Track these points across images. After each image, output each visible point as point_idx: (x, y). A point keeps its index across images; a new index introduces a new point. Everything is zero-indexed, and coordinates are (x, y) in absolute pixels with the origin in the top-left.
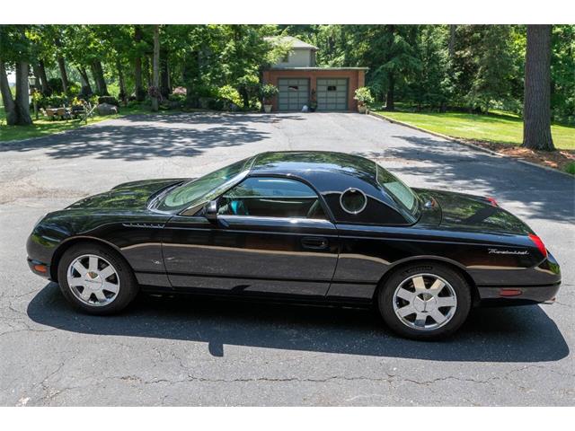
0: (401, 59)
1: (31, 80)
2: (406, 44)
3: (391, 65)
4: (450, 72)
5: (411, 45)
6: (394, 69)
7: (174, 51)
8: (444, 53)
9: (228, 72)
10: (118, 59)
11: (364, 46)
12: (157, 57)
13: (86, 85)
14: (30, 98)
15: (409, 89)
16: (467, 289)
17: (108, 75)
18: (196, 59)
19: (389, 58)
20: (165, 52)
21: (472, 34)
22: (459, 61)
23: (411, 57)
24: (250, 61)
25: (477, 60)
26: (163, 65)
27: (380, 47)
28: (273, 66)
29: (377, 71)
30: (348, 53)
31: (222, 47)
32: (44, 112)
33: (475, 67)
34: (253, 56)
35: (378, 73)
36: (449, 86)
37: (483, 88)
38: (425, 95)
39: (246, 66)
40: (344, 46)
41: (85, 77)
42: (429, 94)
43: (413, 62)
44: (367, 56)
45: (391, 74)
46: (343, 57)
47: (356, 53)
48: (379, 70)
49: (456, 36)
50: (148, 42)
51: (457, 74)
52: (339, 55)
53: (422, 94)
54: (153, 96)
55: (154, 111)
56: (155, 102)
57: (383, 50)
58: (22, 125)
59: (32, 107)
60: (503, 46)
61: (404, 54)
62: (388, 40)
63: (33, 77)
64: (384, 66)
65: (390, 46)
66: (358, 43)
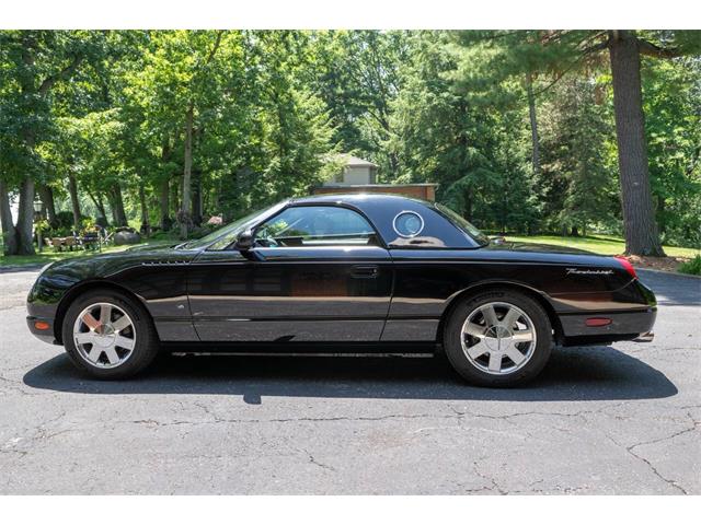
0: (477, 175)
1: (37, 206)
2: (482, 157)
3: (465, 180)
4: (537, 188)
5: (489, 159)
6: (469, 186)
7: (208, 172)
8: (528, 168)
9: (273, 192)
10: (142, 185)
11: (433, 162)
12: (187, 177)
13: (101, 216)
14: (35, 226)
15: (489, 209)
16: (547, 319)
17: (128, 207)
18: (235, 180)
19: (462, 173)
20: (196, 173)
21: (559, 146)
22: (547, 175)
23: (489, 172)
24: (298, 179)
25: (568, 175)
26: (195, 187)
27: (452, 162)
28: (326, 185)
29: (450, 188)
30: (414, 170)
31: (265, 165)
32: (50, 242)
33: (567, 182)
34: (301, 174)
35: (451, 191)
36: (537, 205)
37: (578, 205)
38: (509, 215)
39: (293, 184)
40: (409, 164)
41: (101, 208)
42: (514, 215)
43: (492, 177)
44: (436, 174)
45: (466, 192)
46: (408, 175)
47: (423, 170)
48: (452, 187)
49: (540, 148)
50: (177, 163)
51: (546, 190)
52: (405, 173)
53: (505, 214)
54: (183, 222)
55: (182, 239)
56: (184, 229)
57: (454, 164)
58: (22, 254)
59: (36, 240)
60: (598, 158)
61: (480, 169)
62: (460, 154)
63: (40, 202)
64: (458, 182)
65: (463, 160)
66: (425, 159)
